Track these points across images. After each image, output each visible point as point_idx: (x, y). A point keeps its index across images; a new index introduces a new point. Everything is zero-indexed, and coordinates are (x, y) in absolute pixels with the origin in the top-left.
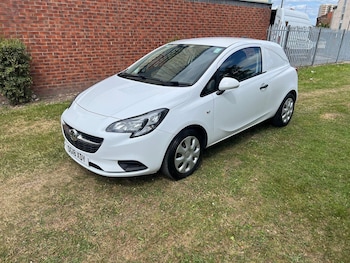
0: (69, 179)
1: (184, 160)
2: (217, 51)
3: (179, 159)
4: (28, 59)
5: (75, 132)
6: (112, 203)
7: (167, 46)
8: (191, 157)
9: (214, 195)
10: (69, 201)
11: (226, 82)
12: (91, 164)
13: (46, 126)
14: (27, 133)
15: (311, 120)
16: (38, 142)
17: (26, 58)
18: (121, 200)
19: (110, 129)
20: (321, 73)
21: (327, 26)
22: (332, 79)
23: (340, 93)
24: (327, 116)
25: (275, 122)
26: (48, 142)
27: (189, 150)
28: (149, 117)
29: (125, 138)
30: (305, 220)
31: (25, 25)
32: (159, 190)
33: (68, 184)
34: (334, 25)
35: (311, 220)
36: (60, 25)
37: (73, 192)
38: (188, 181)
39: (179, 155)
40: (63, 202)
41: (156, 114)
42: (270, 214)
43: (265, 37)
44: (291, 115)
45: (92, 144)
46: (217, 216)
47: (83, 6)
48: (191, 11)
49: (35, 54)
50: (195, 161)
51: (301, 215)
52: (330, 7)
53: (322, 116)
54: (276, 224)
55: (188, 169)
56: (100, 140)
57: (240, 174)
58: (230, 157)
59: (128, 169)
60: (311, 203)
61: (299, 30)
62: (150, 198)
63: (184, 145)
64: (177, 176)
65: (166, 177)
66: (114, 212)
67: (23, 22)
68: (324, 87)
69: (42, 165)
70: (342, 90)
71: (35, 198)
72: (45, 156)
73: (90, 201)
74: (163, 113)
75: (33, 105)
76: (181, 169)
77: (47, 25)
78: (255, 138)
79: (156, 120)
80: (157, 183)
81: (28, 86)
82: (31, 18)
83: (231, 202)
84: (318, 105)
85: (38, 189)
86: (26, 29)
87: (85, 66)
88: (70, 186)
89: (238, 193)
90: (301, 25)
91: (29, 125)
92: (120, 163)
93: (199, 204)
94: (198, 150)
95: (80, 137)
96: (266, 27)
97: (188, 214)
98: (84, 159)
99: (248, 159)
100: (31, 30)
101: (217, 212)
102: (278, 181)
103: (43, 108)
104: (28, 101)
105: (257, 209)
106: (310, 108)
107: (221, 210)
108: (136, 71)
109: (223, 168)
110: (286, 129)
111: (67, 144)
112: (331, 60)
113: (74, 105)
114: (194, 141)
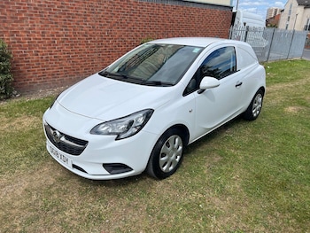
0: (51, 181)
1: (168, 160)
2: (196, 50)
3: (163, 159)
4: (9, 57)
5: (58, 133)
6: (97, 207)
7: (145, 46)
8: (174, 156)
9: (200, 196)
10: (52, 206)
11: (207, 81)
12: (74, 166)
13: (27, 122)
14: (8, 130)
15: (277, 113)
16: (19, 140)
17: (7, 56)
18: (106, 203)
19: (95, 131)
20: (277, 68)
21: (275, 26)
22: (286, 74)
23: (296, 86)
24: (290, 109)
25: (246, 117)
26: (30, 140)
27: (173, 149)
28: (134, 118)
29: (110, 141)
30: (294, 221)
31: (6, 25)
32: (144, 191)
33: (51, 186)
34: (282, 26)
35: (299, 221)
36: (40, 24)
37: (56, 196)
38: (171, 180)
39: (164, 155)
40: (46, 208)
41: (141, 115)
42: (259, 216)
43: (227, 36)
44: (260, 109)
45: (76, 146)
46: (206, 221)
47: (62, 7)
48: (162, 12)
49: (15, 52)
50: (177, 160)
51: (288, 215)
52: (276, 10)
53: (286, 109)
54: (266, 227)
55: (171, 168)
56: (84, 143)
57: (221, 171)
58: (208, 153)
59: (113, 172)
60: (295, 201)
61: (255, 30)
62: (136, 201)
63: (168, 145)
64: (161, 176)
65: (150, 177)
66: (100, 219)
67: (4, 22)
68: (280, 81)
69: (23, 165)
70: (297, 83)
71: (17, 203)
72: (26, 155)
73: (75, 206)
74: (148, 114)
75: (14, 101)
76: (164, 168)
77: (27, 25)
78: (229, 133)
79: (141, 121)
80: (141, 183)
81: (9, 82)
82: (12, 18)
83: (218, 203)
84: (280, 99)
85: (19, 193)
86: (7, 28)
87: (64, 63)
88: (53, 189)
89: (223, 193)
90: (256, 26)
91: (10, 121)
92: (105, 165)
93: (185, 206)
94: (180, 148)
95: (63, 139)
96: (228, 27)
97: (176, 218)
98: (67, 161)
99: (226, 154)
100: (11, 29)
101: (206, 215)
102: (259, 178)
103: (24, 105)
104: (9, 98)
105: (245, 210)
106: (274, 102)
107: (210, 212)
108: (116, 70)
109: (204, 164)
110: (256, 122)
111: (49, 145)
112: (283, 56)
113: (56, 105)
114: (177, 140)
